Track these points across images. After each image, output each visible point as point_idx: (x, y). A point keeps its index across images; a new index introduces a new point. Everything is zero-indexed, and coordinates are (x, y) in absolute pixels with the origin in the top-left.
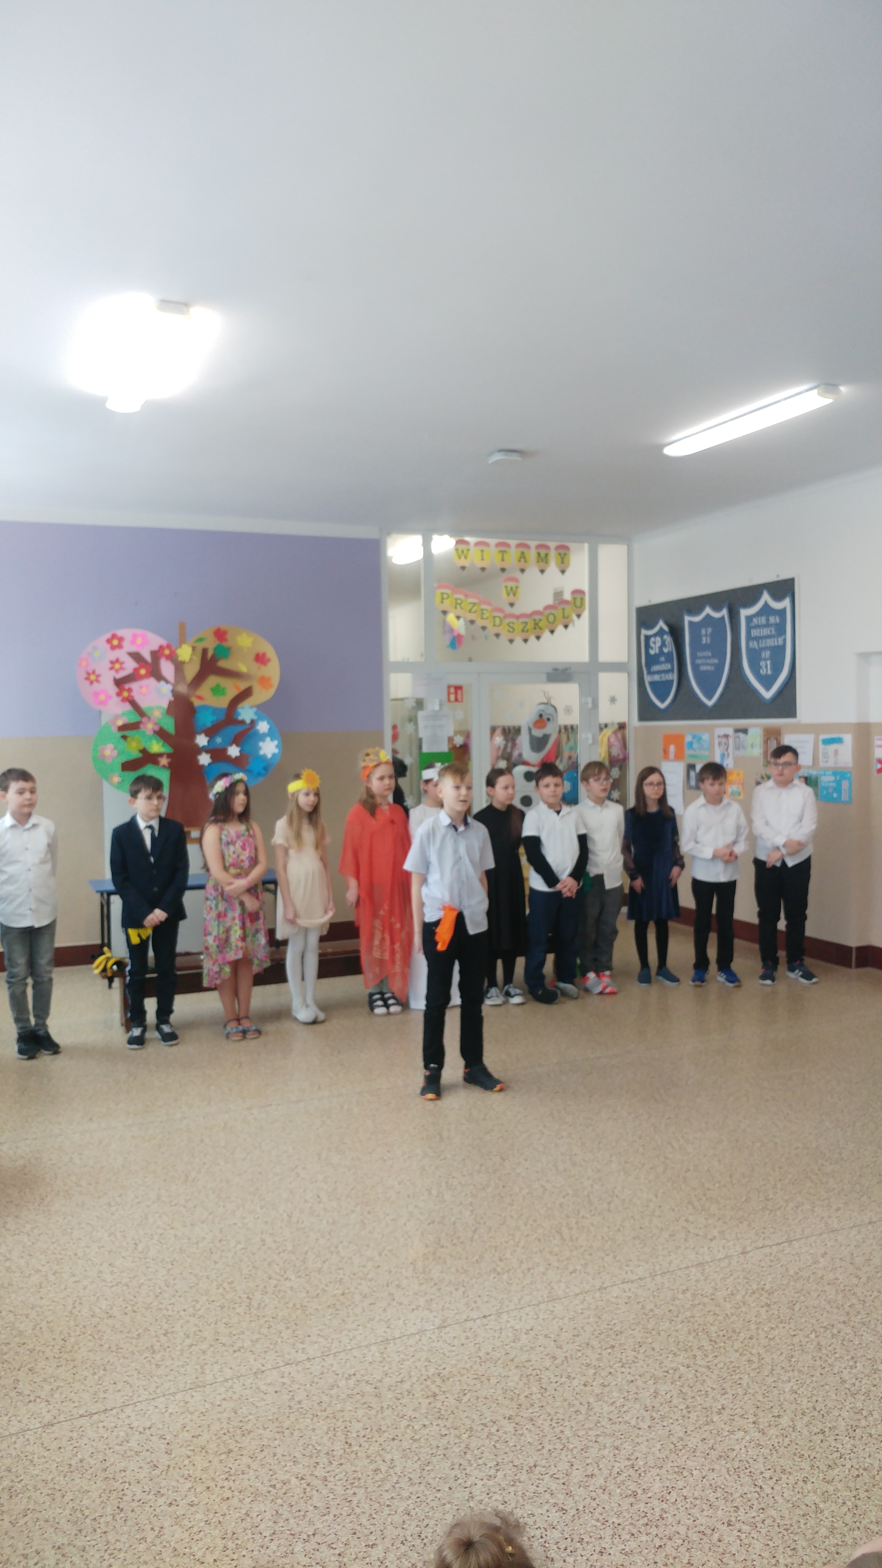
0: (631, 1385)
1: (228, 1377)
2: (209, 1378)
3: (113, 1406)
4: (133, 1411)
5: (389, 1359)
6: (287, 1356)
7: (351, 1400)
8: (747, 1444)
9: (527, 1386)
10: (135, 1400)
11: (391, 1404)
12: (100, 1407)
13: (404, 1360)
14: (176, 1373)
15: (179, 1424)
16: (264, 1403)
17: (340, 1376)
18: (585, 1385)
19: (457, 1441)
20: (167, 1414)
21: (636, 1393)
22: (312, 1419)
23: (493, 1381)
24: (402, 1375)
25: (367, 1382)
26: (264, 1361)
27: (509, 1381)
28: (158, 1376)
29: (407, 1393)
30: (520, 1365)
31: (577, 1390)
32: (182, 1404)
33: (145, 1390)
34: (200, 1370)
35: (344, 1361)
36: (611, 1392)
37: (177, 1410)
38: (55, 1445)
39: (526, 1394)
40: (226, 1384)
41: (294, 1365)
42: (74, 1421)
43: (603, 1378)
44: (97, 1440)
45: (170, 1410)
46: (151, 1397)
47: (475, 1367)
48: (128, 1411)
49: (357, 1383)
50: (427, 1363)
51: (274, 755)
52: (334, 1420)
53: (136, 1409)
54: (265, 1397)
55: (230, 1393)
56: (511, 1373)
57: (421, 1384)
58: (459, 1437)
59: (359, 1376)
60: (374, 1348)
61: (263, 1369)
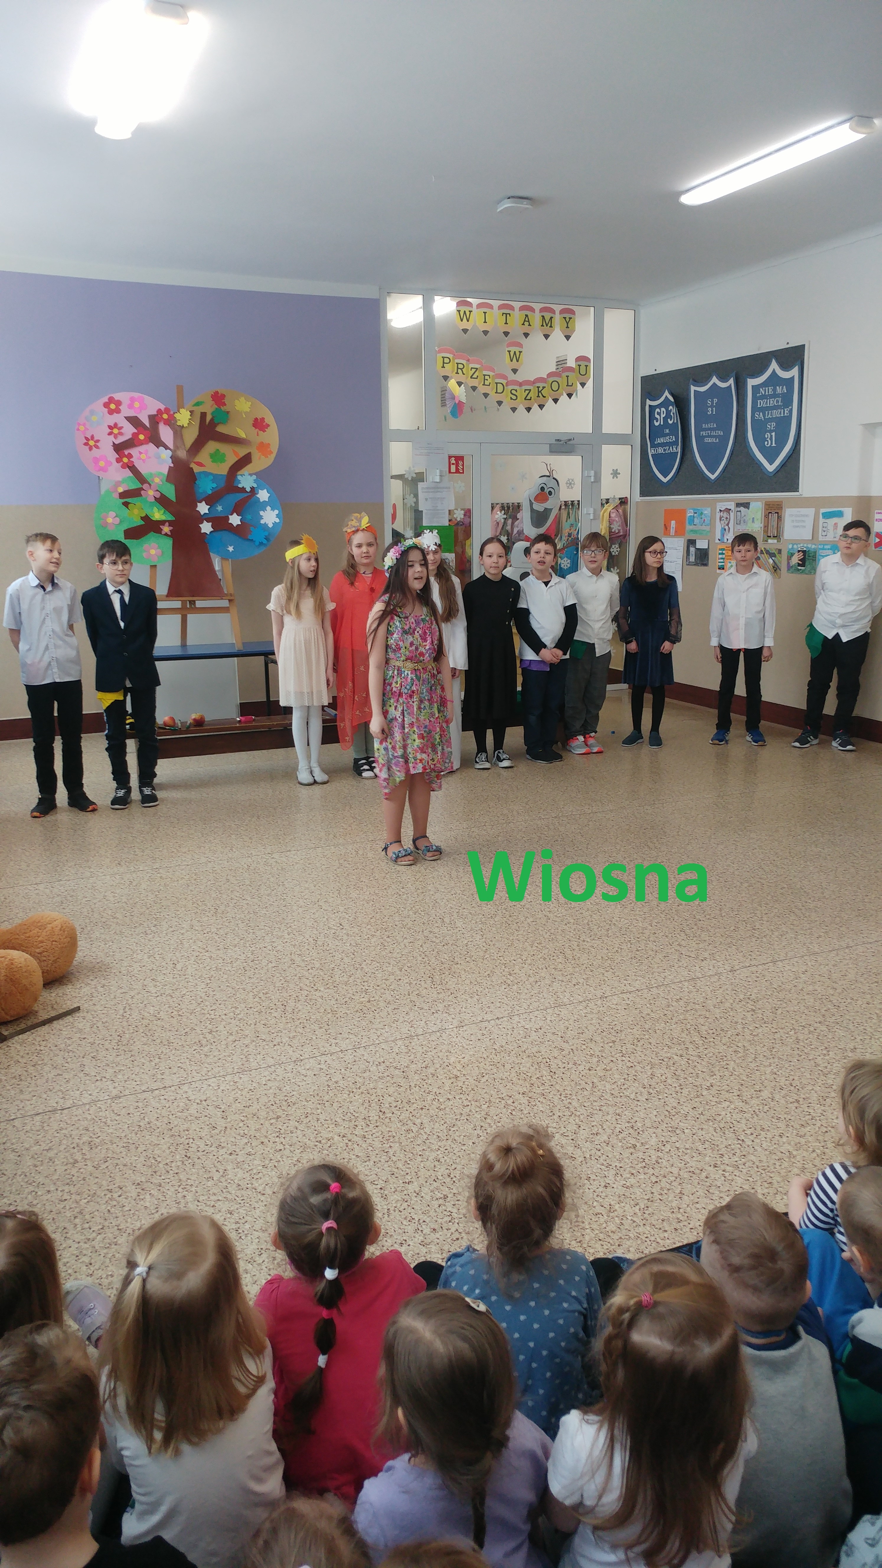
0: (630, 1069)
1: (270, 1064)
3: (171, 1084)
4: (189, 1088)
5: (414, 1051)
6: (322, 1048)
7: (382, 1081)
8: (732, 1111)
9: (538, 1071)
10: (190, 1080)
11: (418, 1083)
12: (160, 1084)
13: (427, 1051)
14: (224, 1061)
15: (231, 1098)
16: (304, 1083)
17: (371, 1063)
18: (590, 1070)
19: (477, 1109)
20: (220, 1090)
21: (636, 1076)
22: (349, 1095)
24: (426, 1062)
25: (395, 1068)
26: (301, 1052)
27: (521, 1067)
28: (208, 1063)
29: (431, 1076)
30: (532, 1055)
31: (583, 1073)
32: (232, 1083)
33: (198, 1073)
34: (244, 1059)
35: (373, 1052)
36: (612, 1074)
37: (228, 1087)
38: (124, 1112)
39: (538, 1076)
40: (270, 1069)
41: (329, 1055)
42: (138, 1095)
43: (605, 1064)
45: (222, 1088)
46: (204, 1078)
47: (491, 1056)
48: (185, 1088)
49: (387, 1068)
50: (448, 1053)
51: (274, 524)
52: (369, 1095)
53: (192, 1086)
54: (305, 1079)
55: (274, 1076)
56: (523, 1061)
57: (444, 1068)
58: (480, 1107)
59: (388, 1063)
60: (400, 1043)
61: (302, 1058)
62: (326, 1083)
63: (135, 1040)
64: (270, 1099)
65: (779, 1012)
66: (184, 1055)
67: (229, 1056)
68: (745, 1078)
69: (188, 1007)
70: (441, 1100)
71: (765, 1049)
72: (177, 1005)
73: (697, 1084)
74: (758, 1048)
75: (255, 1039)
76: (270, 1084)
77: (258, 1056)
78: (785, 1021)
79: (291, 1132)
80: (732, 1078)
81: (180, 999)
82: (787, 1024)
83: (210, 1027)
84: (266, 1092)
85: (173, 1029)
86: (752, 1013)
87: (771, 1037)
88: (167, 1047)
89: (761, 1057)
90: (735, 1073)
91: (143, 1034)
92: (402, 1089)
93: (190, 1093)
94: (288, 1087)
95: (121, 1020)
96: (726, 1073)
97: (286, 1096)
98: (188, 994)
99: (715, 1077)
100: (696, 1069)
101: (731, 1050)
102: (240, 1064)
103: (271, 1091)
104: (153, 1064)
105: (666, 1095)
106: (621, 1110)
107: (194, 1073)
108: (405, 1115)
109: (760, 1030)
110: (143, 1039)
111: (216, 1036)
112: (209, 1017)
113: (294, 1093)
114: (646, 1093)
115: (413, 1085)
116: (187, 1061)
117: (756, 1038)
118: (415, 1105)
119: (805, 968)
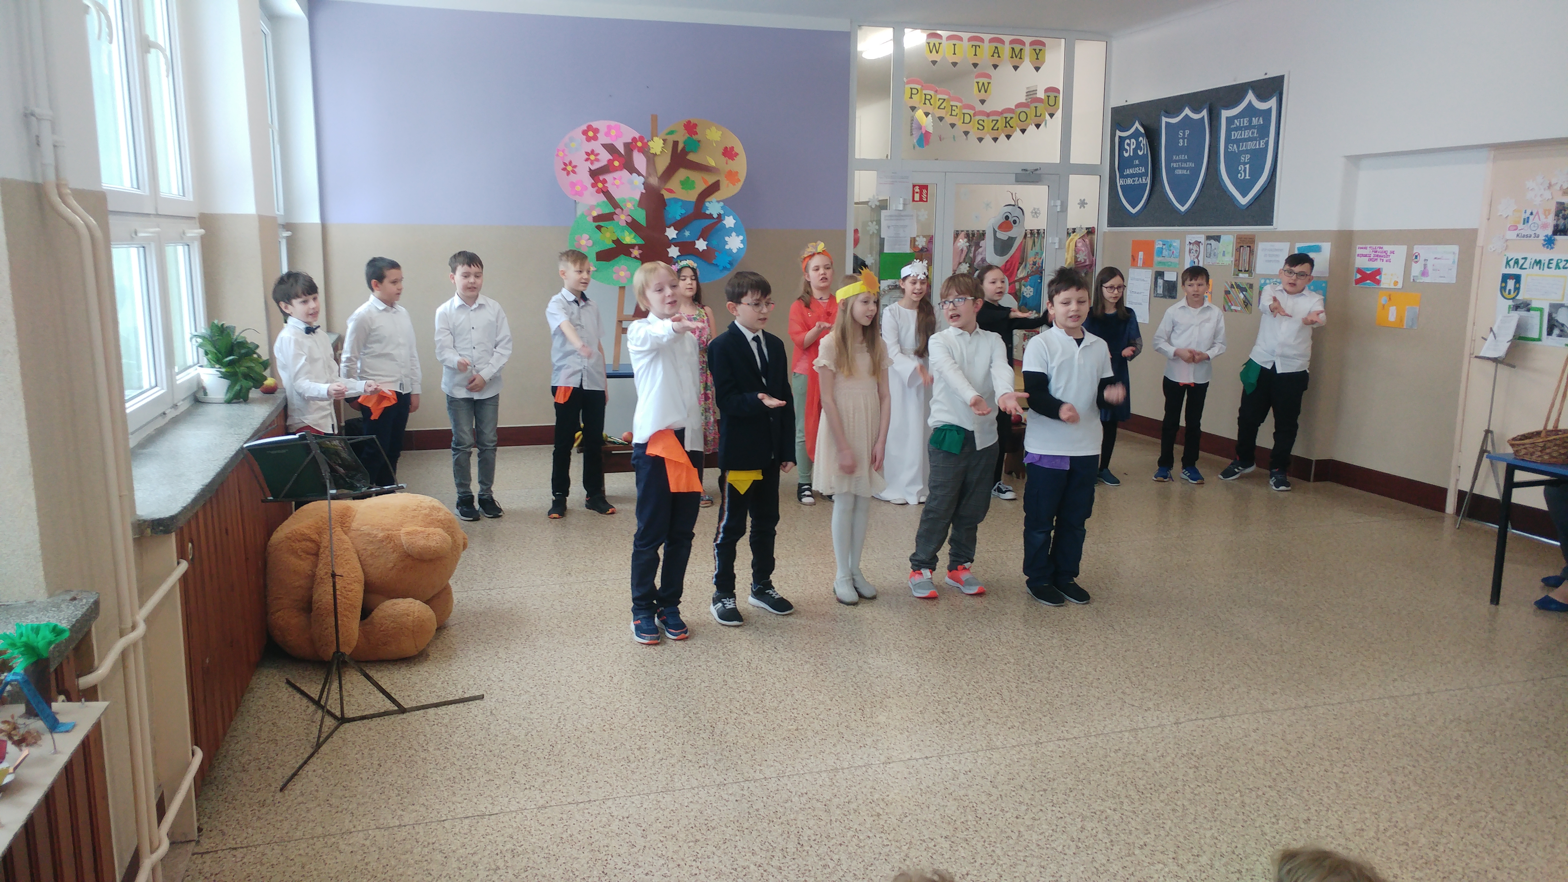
0: (1060, 820)
1: (694, 786)
2: (678, 785)
3: (596, 798)
4: (613, 803)
5: (838, 784)
6: (746, 774)
8: (1166, 875)
9: (963, 815)
10: (615, 796)
11: (839, 818)
12: (585, 798)
13: (851, 786)
14: (649, 779)
15: (653, 817)
16: (726, 808)
17: (794, 793)
18: (1017, 818)
19: (897, 850)
20: (642, 809)
21: (1065, 827)
22: (769, 824)
23: (932, 808)
24: (850, 797)
25: (817, 800)
26: (726, 777)
27: (946, 810)
28: (634, 780)
29: (853, 811)
30: (959, 798)
31: (1009, 821)
32: (655, 802)
33: (623, 789)
34: (669, 779)
36: (1041, 824)
37: (651, 806)
38: (548, 822)
39: (962, 820)
40: (693, 791)
41: (752, 782)
42: (563, 806)
43: (1034, 813)
44: (583, 822)
45: (644, 806)
46: (628, 795)
47: (916, 797)
48: (609, 803)
49: (809, 800)
50: (872, 790)
51: (739, 249)
52: (788, 826)
53: (616, 802)
54: (727, 804)
55: (696, 798)
56: (949, 804)
57: (867, 805)
58: (900, 848)
59: (811, 795)
60: (824, 775)
61: (725, 782)
62: (747, 810)
63: (566, 751)
64: (690, 821)
65: (1224, 771)
66: (612, 769)
67: (655, 774)
68: (1182, 840)
69: (620, 721)
70: (861, 837)
71: (1207, 810)
72: (609, 719)
73: (1130, 841)
74: (1199, 808)
75: (681, 759)
76: (691, 806)
77: (683, 777)
78: (1230, 781)
79: (709, 857)
80: (1168, 839)
81: (613, 712)
82: (1232, 785)
83: (639, 743)
84: (687, 814)
85: (603, 743)
86: (1193, 770)
87: (1214, 798)
88: (596, 760)
89: (1201, 819)
90: (1172, 833)
91: (574, 746)
92: (823, 823)
93: (613, 808)
94: (709, 811)
95: (554, 730)
96: (1162, 833)
97: (706, 820)
98: (621, 708)
99: (1149, 836)
100: (1130, 825)
101: (1169, 808)
102: (665, 783)
103: (692, 813)
104: (581, 776)
105: (1095, 850)
106: (1046, 862)
107: (620, 789)
108: (823, 850)
109: (1202, 789)
110: (574, 751)
111: (644, 752)
112: (639, 733)
113: (714, 817)
114: (1075, 846)
115: (834, 820)
116: (614, 776)
117: (1197, 798)
118: (834, 841)
119: (1255, 726)
